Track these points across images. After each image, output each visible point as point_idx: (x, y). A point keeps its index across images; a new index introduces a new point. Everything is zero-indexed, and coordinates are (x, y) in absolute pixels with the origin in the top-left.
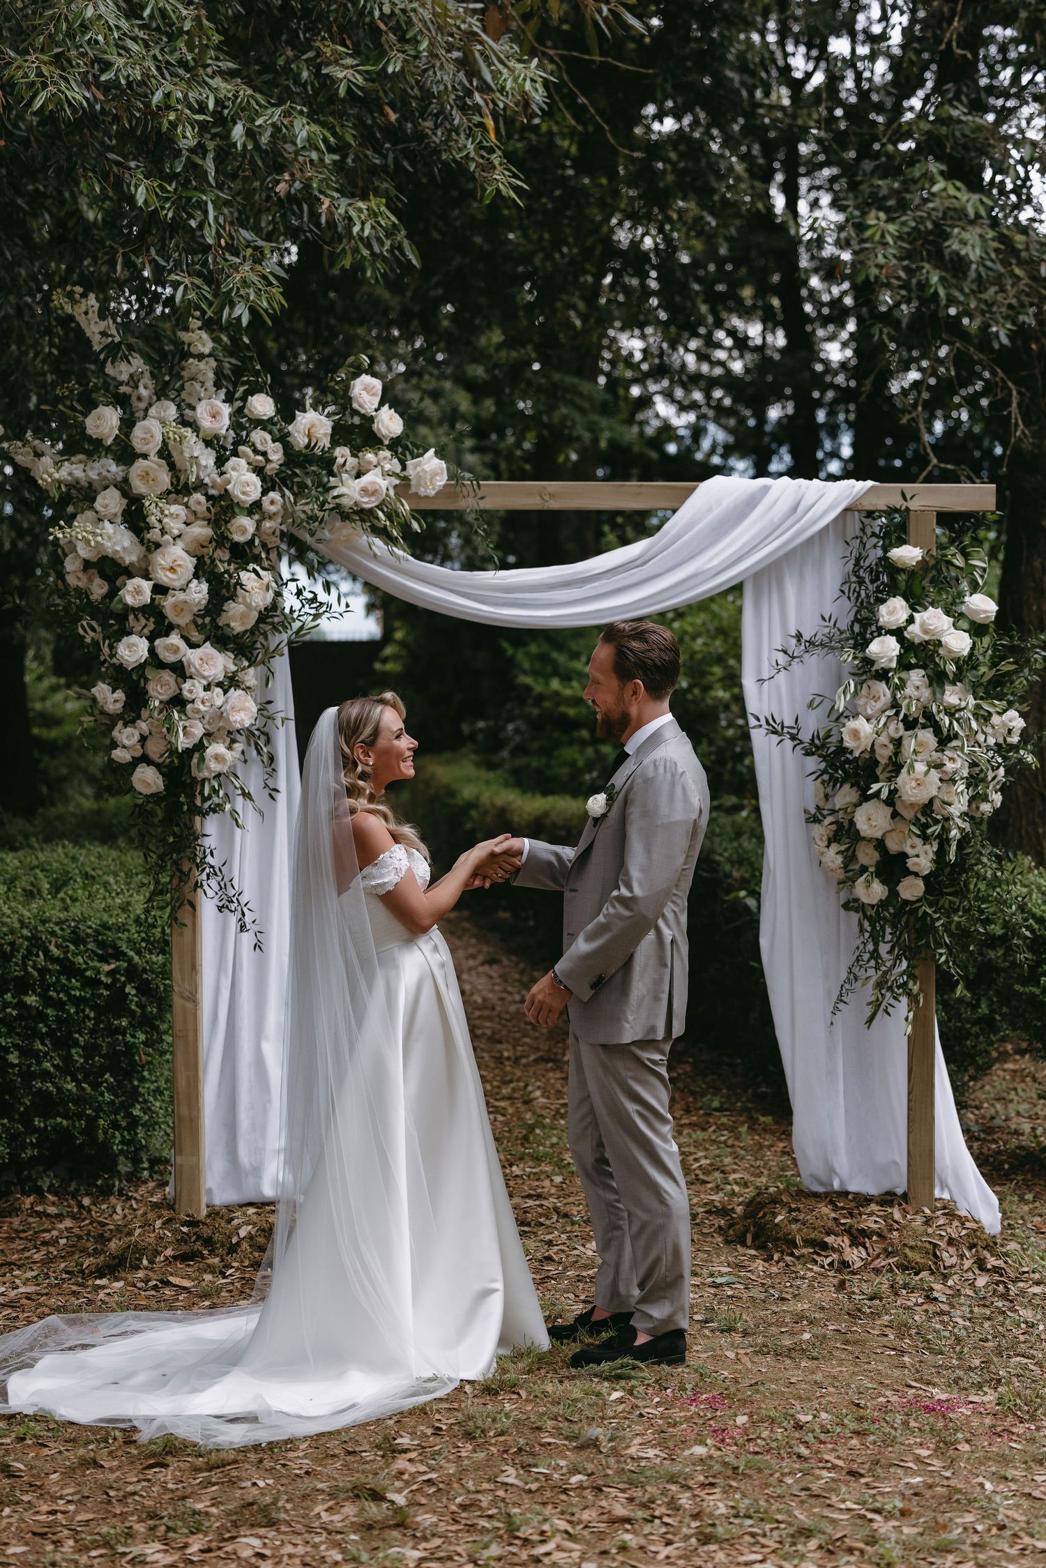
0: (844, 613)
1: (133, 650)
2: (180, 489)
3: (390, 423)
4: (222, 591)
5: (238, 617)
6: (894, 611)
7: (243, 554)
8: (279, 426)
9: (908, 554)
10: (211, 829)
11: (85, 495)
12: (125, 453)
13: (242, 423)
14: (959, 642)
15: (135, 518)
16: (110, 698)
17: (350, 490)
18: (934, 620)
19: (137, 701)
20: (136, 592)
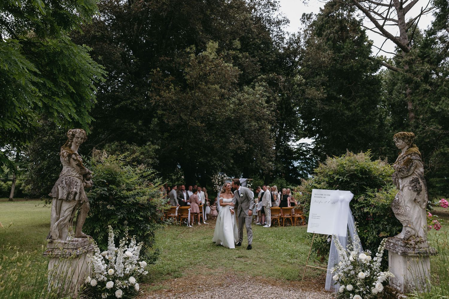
0: (246, 184)
1: (215, 186)
2: (217, 179)
3: (226, 176)
4: (219, 183)
5: (219, 184)
6: (248, 184)
7: (220, 182)
8: (221, 176)
9: (249, 182)
10: (218, 194)
11: (213, 179)
12: (215, 177)
13: (220, 176)
14: (250, 186)
15: (215, 180)
16: (214, 188)
17: (224, 179)
18: (249, 185)
19: (215, 188)
20: (215, 183)
